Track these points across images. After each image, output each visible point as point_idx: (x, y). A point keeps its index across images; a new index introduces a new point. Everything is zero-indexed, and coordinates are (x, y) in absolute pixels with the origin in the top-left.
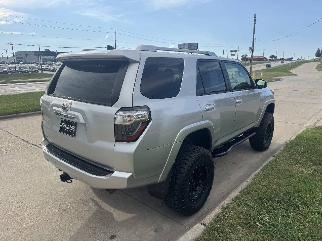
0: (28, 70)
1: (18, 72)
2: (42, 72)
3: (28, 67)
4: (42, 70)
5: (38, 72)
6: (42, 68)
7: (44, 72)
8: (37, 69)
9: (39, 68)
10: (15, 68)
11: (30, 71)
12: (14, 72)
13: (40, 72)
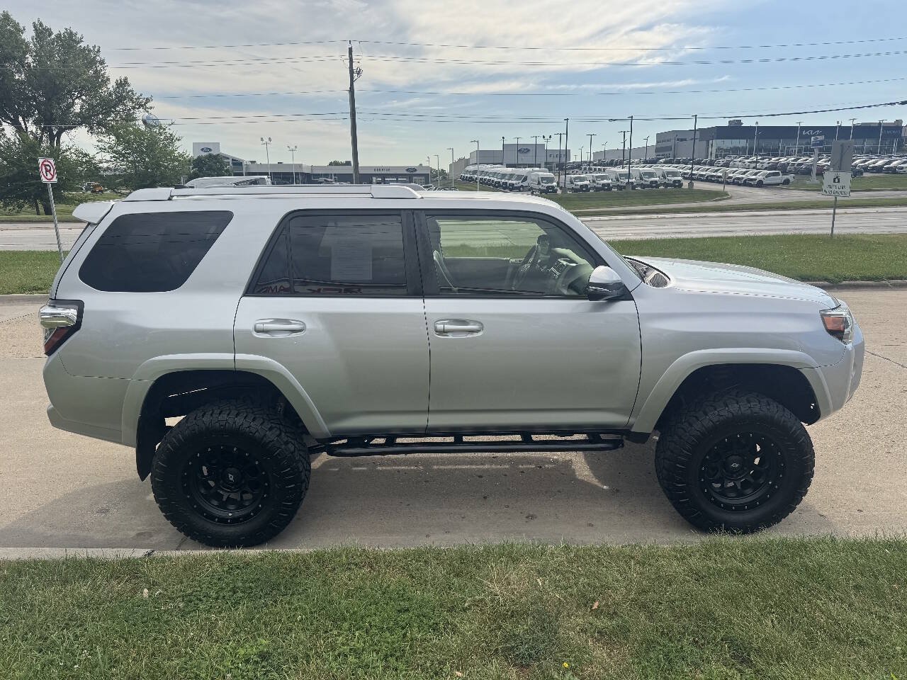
0: (656, 182)
1: (634, 188)
2: (691, 185)
3: (659, 173)
4: (691, 178)
5: (681, 185)
6: (692, 174)
7: (698, 185)
8: (680, 178)
9: (685, 174)
10: (629, 176)
11: (661, 184)
12: (624, 187)
13: (686, 184)
